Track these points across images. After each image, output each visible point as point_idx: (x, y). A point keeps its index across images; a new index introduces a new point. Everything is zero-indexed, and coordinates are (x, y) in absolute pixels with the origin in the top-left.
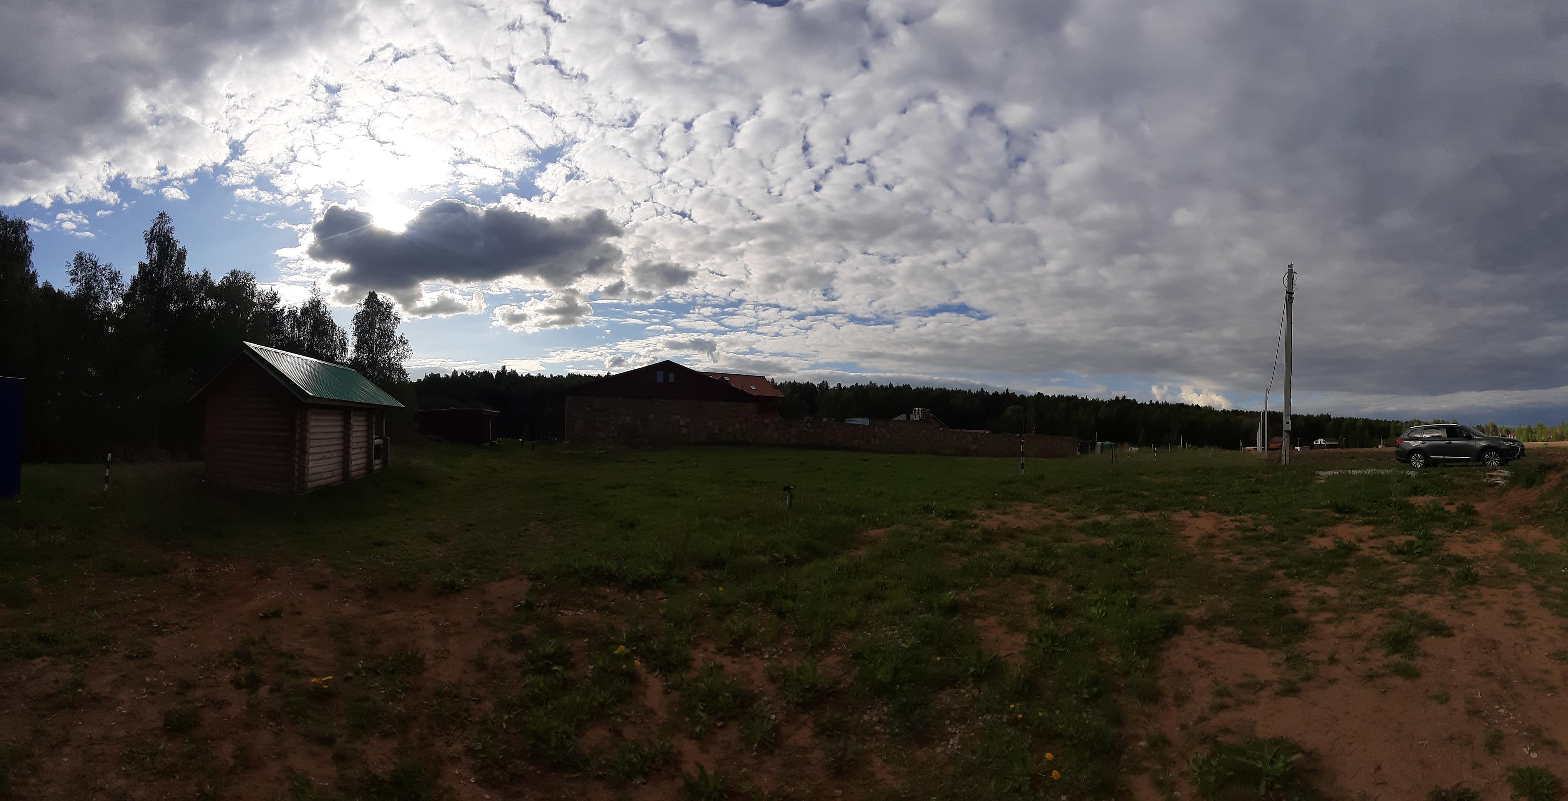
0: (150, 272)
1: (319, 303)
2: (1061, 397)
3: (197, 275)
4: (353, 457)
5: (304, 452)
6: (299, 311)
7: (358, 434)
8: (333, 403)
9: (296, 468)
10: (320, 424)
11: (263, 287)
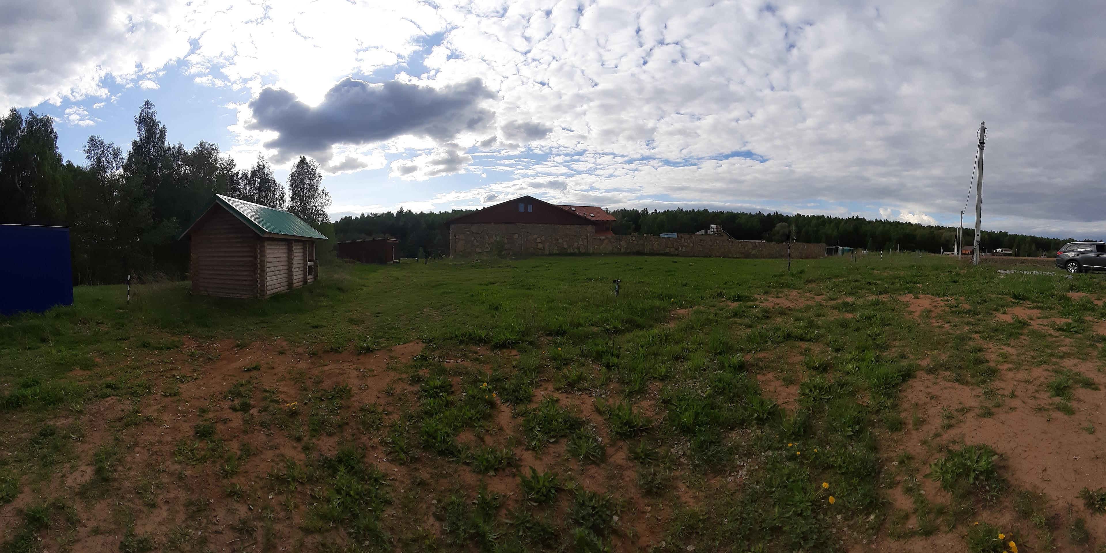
0: (141, 147)
1: (264, 166)
2: (813, 217)
3: (174, 148)
4: (295, 274)
5: (263, 271)
6: (250, 173)
7: (297, 258)
8: (281, 237)
9: (259, 281)
10: (273, 251)
11: (223, 156)
